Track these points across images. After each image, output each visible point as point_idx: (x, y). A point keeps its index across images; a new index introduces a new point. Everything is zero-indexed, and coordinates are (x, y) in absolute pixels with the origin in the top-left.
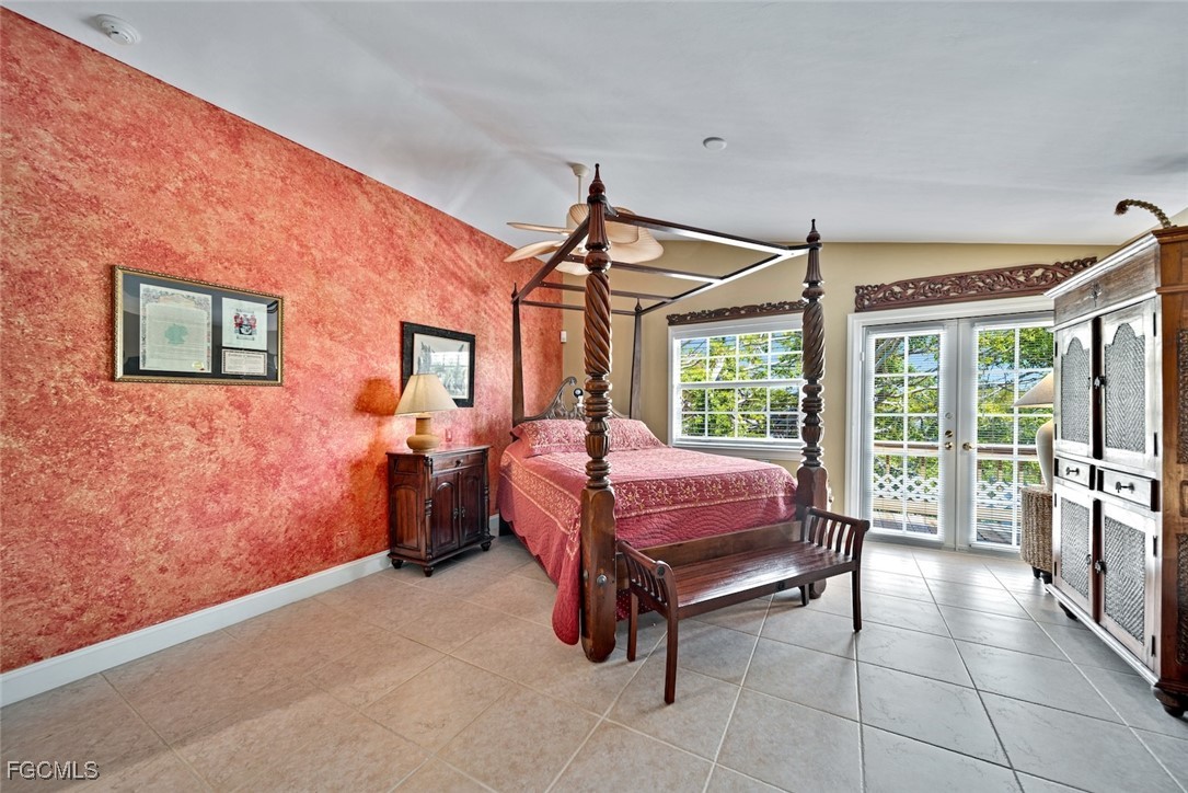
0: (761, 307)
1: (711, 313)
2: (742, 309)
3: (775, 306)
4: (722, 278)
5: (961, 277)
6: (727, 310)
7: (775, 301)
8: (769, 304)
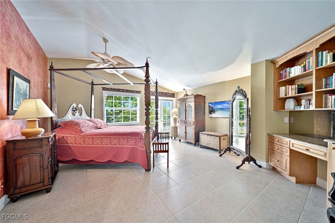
0: (130, 91)
1: (116, 89)
2: (125, 90)
3: (133, 91)
4: (134, 84)
5: (162, 93)
6: (121, 89)
7: (133, 90)
8: (131, 90)
